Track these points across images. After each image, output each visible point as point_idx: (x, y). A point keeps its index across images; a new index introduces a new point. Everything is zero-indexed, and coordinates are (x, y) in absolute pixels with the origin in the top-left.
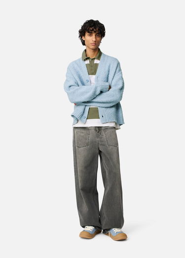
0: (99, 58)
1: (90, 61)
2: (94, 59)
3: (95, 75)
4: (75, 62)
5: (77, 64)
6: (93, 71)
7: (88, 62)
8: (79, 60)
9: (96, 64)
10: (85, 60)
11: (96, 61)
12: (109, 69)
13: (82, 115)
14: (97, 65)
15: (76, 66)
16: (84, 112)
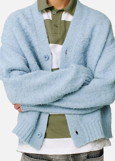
0: (71, 10)
1: (53, 15)
2: (62, 11)
3: (62, 44)
4: (22, 12)
5: (27, 19)
6: (59, 36)
7: (48, 16)
8: (30, 8)
9: (65, 22)
10: (42, 12)
11: (65, 17)
12: (91, 35)
13: (34, 131)
14: (66, 24)
15: (24, 22)
16: (37, 125)
